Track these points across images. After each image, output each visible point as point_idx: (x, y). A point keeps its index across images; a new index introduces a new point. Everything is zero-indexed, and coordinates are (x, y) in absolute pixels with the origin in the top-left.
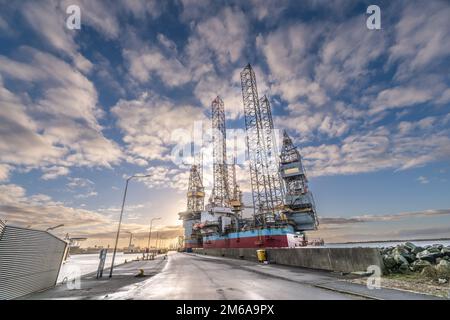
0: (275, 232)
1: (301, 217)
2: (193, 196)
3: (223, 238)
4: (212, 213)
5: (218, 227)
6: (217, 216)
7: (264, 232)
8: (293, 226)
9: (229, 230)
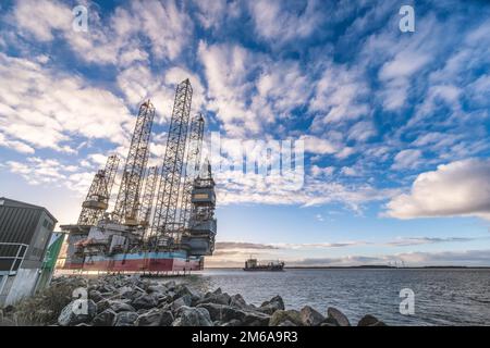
0: (162, 256)
1: (197, 243)
2: (90, 207)
3: (108, 259)
4: (102, 230)
5: (106, 246)
6: (108, 234)
7: (151, 256)
8: (187, 250)
9: (117, 251)
